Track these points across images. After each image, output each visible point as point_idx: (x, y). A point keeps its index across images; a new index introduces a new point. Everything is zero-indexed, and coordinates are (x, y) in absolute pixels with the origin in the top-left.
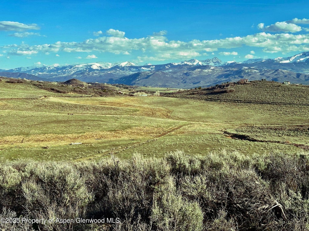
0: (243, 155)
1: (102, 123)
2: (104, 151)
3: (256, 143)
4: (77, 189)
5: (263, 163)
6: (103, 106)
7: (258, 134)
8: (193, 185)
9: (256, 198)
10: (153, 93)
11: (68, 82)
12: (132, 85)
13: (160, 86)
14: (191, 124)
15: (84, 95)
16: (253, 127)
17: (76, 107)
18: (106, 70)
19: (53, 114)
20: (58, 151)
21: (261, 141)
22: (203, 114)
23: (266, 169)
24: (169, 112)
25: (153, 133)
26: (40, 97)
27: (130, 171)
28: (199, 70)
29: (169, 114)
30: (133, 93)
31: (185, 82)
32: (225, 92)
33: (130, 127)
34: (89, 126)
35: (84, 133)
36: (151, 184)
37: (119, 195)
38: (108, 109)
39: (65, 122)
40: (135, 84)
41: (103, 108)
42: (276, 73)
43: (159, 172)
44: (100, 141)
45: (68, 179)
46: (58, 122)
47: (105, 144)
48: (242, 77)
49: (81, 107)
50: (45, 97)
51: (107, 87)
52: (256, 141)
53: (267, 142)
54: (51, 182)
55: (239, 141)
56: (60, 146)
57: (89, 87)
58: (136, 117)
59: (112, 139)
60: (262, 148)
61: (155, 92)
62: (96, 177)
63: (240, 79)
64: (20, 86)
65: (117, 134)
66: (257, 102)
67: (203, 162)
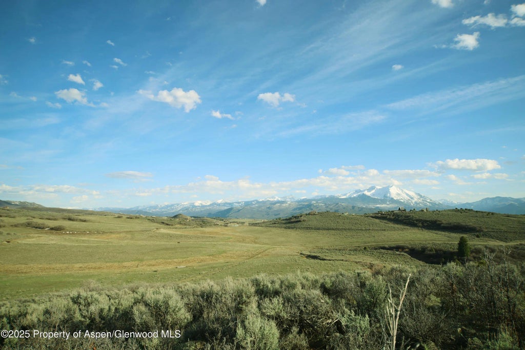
0: (314, 275)
1: (202, 249)
2: (204, 272)
3: (325, 261)
4: (178, 311)
5: (329, 281)
6: (203, 235)
7: (327, 254)
8: (271, 306)
9: (321, 315)
10: (243, 223)
11: (176, 217)
12: (226, 217)
13: (250, 218)
14: (274, 248)
15: (187, 227)
16: (322, 249)
17: (182, 237)
18: (206, 206)
19: (163, 243)
20: (166, 273)
21: (330, 260)
22: (283, 239)
23: (331, 286)
24: (256, 238)
25: (244, 256)
26: (153, 229)
27: (222, 293)
28: (279, 204)
29: (256, 241)
30: (227, 224)
31: (268, 214)
32: (300, 221)
33: (225, 252)
34: (192, 252)
35: (188, 257)
36: (239, 303)
37: (212, 315)
38: (207, 237)
39: (172, 249)
40: (228, 216)
41: (203, 237)
42: (337, 206)
43: (246, 294)
44: (200, 264)
45: (170, 303)
46: (167, 249)
47: (204, 267)
48: (312, 209)
49: (186, 236)
50: (157, 229)
51: (207, 220)
52: (325, 260)
53: (333, 260)
54: (156, 306)
55: (312, 261)
56: (168, 269)
57: (192, 220)
58: (230, 243)
59: (211, 262)
60: (330, 266)
61: (244, 223)
62: (195, 299)
63: (310, 211)
64: (137, 221)
65: (215, 258)
66: (324, 229)
67: (282, 282)
